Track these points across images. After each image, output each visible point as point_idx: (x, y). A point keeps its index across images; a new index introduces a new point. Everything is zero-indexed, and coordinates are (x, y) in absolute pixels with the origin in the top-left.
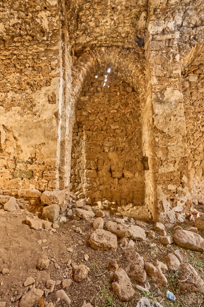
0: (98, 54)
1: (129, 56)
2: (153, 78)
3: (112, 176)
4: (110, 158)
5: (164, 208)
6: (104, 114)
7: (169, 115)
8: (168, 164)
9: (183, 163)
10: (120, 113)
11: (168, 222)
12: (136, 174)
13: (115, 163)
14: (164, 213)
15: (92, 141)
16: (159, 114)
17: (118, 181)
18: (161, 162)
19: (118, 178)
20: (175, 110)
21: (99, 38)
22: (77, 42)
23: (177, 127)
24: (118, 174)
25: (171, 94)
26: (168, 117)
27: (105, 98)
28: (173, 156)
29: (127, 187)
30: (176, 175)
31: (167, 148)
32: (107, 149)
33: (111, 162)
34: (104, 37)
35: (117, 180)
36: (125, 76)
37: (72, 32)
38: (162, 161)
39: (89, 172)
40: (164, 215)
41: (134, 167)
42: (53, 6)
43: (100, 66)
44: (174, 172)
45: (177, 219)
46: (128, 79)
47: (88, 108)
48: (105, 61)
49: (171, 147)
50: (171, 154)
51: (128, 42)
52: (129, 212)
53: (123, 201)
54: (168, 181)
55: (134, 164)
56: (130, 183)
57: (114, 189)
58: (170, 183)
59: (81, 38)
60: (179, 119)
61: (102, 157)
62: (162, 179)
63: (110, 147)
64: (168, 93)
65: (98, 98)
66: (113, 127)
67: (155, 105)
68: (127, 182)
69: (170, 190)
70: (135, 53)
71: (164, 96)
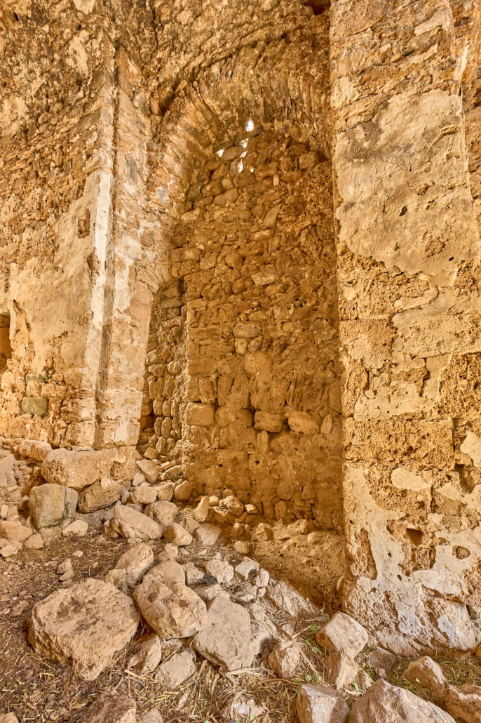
0: (204, 87)
1: (284, 56)
2: (338, 86)
3: (253, 424)
4: (249, 371)
5: (374, 562)
6: (236, 247)
7: (398, 195)
8: (393, 384)
9: (464, 382)
10: (281, 237)
11: (393, 626)
12: (324, 424)
13: (260, 384)
14: (375, 584)
15: (206, 325)
16: (358, 201)
17: (270, 440)
18: (364, 376)
19: (269, 432)
20: (424, 168)
21: (207, 47)
22: (161, 80)
23: (436, 233)
24: (267, 421)
25: (404, 115)
26: (393, 201)
27: (240, 202)
28: (415, 352)
29: (294, 462)
30: (429, 430)
31: (390, 323)
32: (242, 344)
33: (251, 382)
34: (218, 35)
35: (264, 437)
36: (293, 124)
37: (148, 58)
38: (368, 372)
39: (195, 410)
40: (374, 590)
41: (318, 400)
42: (89, 15)
43: (220, 118)
44: (423, 418)
45: (436, 625)
46: (303, 131)
47: (197, 238)
48: (228, 101)
49: (407, 315)
50: (406, 344)
51: (282, 16)
52: (285, 547)
53: (281, 506)
54: (396, 452)
55: (318, 390)
56: (305, 450)
57: (254, 465)
58: (401, 462)
59: (168, 66)
60: (442, 201)
61: (227, 369)
62: (367, 442)
63: (252, 338)
64: (395, 114)
65: (222, 206)
66: (258, 280)
67: (346, 172)
68: (294, 446)
69: (404, 492)
70: (302, 38)
71: (380, 131)
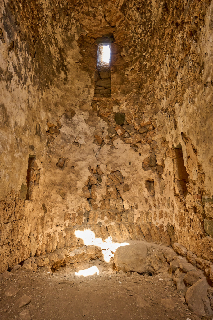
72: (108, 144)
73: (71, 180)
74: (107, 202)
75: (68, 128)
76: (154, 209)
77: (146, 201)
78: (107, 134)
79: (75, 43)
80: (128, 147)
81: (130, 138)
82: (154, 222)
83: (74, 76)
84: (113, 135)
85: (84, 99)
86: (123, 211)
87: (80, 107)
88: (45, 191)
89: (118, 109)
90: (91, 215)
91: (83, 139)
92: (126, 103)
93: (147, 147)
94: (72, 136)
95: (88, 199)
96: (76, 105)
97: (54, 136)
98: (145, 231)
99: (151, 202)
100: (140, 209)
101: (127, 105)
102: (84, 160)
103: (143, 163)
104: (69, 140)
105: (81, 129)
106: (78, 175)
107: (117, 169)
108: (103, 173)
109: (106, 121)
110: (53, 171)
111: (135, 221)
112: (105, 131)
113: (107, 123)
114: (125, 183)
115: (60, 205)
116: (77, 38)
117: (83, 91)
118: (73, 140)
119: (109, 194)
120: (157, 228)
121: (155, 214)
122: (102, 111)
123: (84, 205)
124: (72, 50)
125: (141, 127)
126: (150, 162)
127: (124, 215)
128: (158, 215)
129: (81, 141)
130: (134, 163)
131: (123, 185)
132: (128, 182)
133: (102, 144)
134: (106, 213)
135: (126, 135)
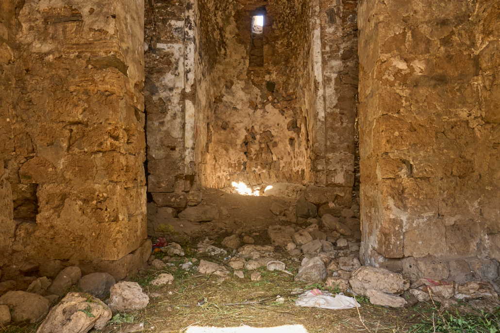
72: (260, 109)
73: (232, 138)
74: (260, 155)
75: (229, 97)
76: (294, 160)
77: (289, 154)
78: (260, 100)
79: (232, 18)
80: (277, 111)
81: (279, 104)
82: (294, 169)
83: (232, 50)
84: (265, 101)
85: (240, 70)
86: (272, 162)
87: (237, 77)
88: (215, 147)
89: (270, 78)
90: (248, 164)
91: (240, 105)
92: (276, 73)
93: (291, 112)
94: (232, 103)
95: (245, 153)
96: (234, 76)
97: (218, 104)
98: (287, 175)
99: (292, 155)
100: (285, 160)
101: (276, 75)
102: (242, 122)
103: (288, 125)
104: (229, 106)
105: (238, 96)
106: (237, 134)
107: (268, 129)
108: (256, 133)
109: (259, 89)
110: (219, 132)
111: (281, 169)
112: (259, 97)
113: (259, 91)
114: (274, 140)
115: (225, 157)
116: (233, 14)
117: (240, 63)
118: (232, 106)
119: (261, 149)
120: (295, 173)
121: (294, 163)
122: (256, 80)
123: (242, 157)
124: (230, 25)
125: (288, 96)
126: (293, 124)
127: (273, 164)
128: (296, 164)
129: (239, 107)
130: (281, 125)
131: (273, 142)
132: (276, 140)
133: (255, 108)
134: (259, 164)
135: (276, 101)
